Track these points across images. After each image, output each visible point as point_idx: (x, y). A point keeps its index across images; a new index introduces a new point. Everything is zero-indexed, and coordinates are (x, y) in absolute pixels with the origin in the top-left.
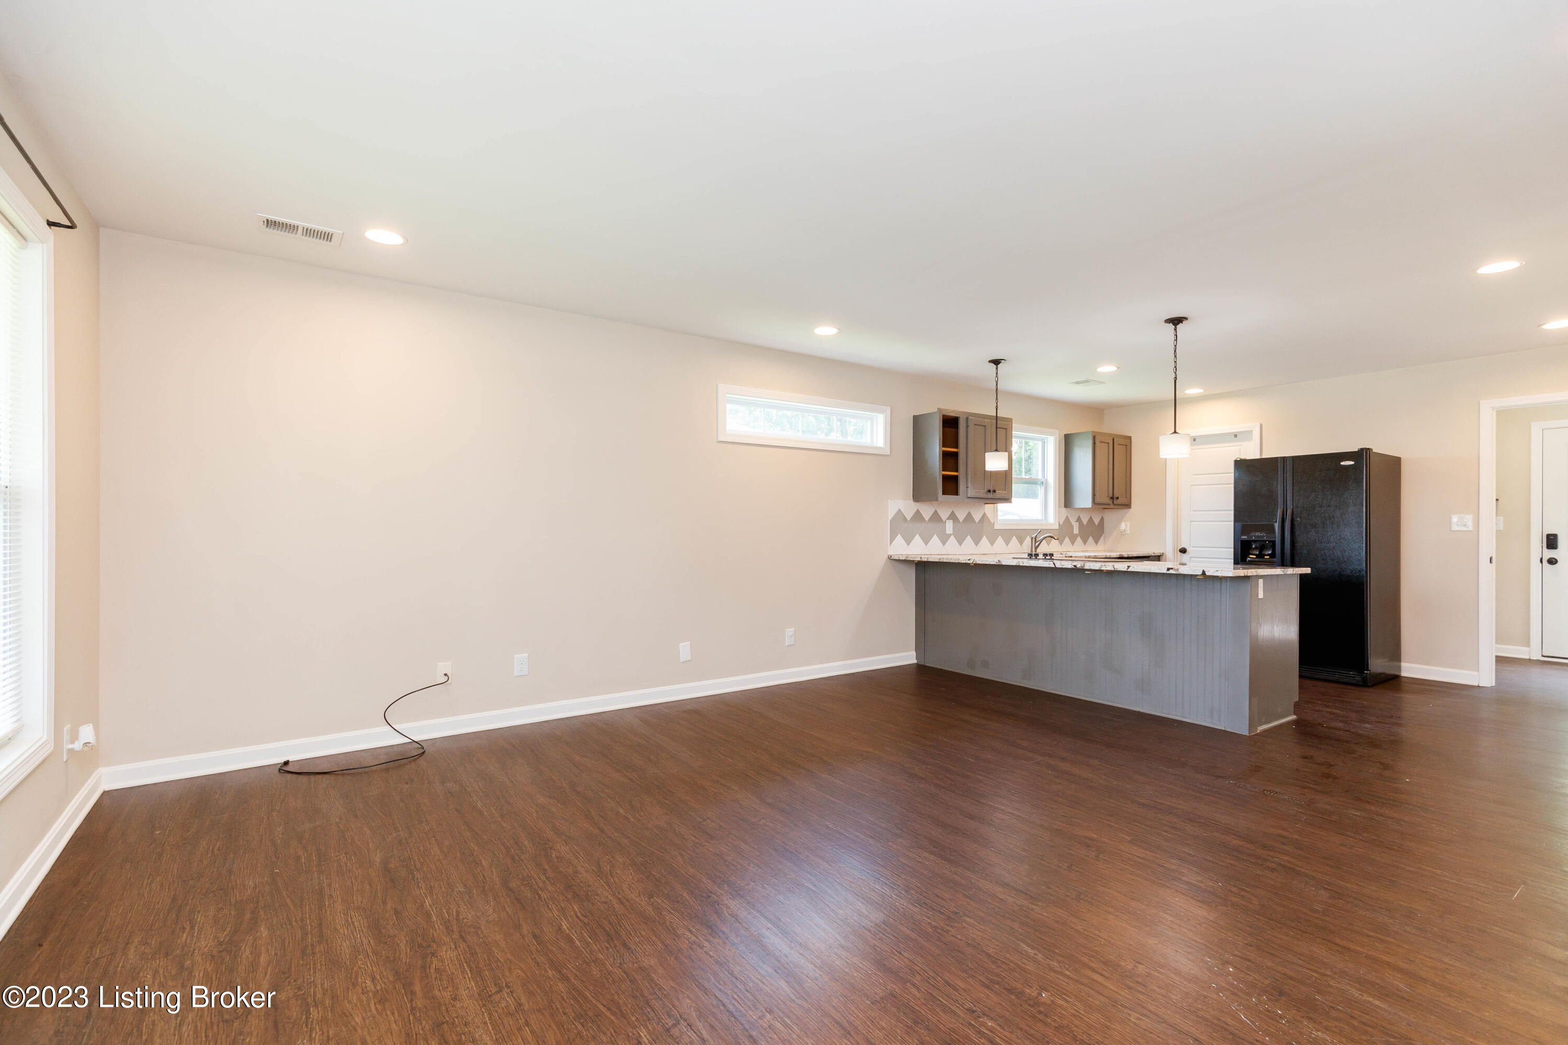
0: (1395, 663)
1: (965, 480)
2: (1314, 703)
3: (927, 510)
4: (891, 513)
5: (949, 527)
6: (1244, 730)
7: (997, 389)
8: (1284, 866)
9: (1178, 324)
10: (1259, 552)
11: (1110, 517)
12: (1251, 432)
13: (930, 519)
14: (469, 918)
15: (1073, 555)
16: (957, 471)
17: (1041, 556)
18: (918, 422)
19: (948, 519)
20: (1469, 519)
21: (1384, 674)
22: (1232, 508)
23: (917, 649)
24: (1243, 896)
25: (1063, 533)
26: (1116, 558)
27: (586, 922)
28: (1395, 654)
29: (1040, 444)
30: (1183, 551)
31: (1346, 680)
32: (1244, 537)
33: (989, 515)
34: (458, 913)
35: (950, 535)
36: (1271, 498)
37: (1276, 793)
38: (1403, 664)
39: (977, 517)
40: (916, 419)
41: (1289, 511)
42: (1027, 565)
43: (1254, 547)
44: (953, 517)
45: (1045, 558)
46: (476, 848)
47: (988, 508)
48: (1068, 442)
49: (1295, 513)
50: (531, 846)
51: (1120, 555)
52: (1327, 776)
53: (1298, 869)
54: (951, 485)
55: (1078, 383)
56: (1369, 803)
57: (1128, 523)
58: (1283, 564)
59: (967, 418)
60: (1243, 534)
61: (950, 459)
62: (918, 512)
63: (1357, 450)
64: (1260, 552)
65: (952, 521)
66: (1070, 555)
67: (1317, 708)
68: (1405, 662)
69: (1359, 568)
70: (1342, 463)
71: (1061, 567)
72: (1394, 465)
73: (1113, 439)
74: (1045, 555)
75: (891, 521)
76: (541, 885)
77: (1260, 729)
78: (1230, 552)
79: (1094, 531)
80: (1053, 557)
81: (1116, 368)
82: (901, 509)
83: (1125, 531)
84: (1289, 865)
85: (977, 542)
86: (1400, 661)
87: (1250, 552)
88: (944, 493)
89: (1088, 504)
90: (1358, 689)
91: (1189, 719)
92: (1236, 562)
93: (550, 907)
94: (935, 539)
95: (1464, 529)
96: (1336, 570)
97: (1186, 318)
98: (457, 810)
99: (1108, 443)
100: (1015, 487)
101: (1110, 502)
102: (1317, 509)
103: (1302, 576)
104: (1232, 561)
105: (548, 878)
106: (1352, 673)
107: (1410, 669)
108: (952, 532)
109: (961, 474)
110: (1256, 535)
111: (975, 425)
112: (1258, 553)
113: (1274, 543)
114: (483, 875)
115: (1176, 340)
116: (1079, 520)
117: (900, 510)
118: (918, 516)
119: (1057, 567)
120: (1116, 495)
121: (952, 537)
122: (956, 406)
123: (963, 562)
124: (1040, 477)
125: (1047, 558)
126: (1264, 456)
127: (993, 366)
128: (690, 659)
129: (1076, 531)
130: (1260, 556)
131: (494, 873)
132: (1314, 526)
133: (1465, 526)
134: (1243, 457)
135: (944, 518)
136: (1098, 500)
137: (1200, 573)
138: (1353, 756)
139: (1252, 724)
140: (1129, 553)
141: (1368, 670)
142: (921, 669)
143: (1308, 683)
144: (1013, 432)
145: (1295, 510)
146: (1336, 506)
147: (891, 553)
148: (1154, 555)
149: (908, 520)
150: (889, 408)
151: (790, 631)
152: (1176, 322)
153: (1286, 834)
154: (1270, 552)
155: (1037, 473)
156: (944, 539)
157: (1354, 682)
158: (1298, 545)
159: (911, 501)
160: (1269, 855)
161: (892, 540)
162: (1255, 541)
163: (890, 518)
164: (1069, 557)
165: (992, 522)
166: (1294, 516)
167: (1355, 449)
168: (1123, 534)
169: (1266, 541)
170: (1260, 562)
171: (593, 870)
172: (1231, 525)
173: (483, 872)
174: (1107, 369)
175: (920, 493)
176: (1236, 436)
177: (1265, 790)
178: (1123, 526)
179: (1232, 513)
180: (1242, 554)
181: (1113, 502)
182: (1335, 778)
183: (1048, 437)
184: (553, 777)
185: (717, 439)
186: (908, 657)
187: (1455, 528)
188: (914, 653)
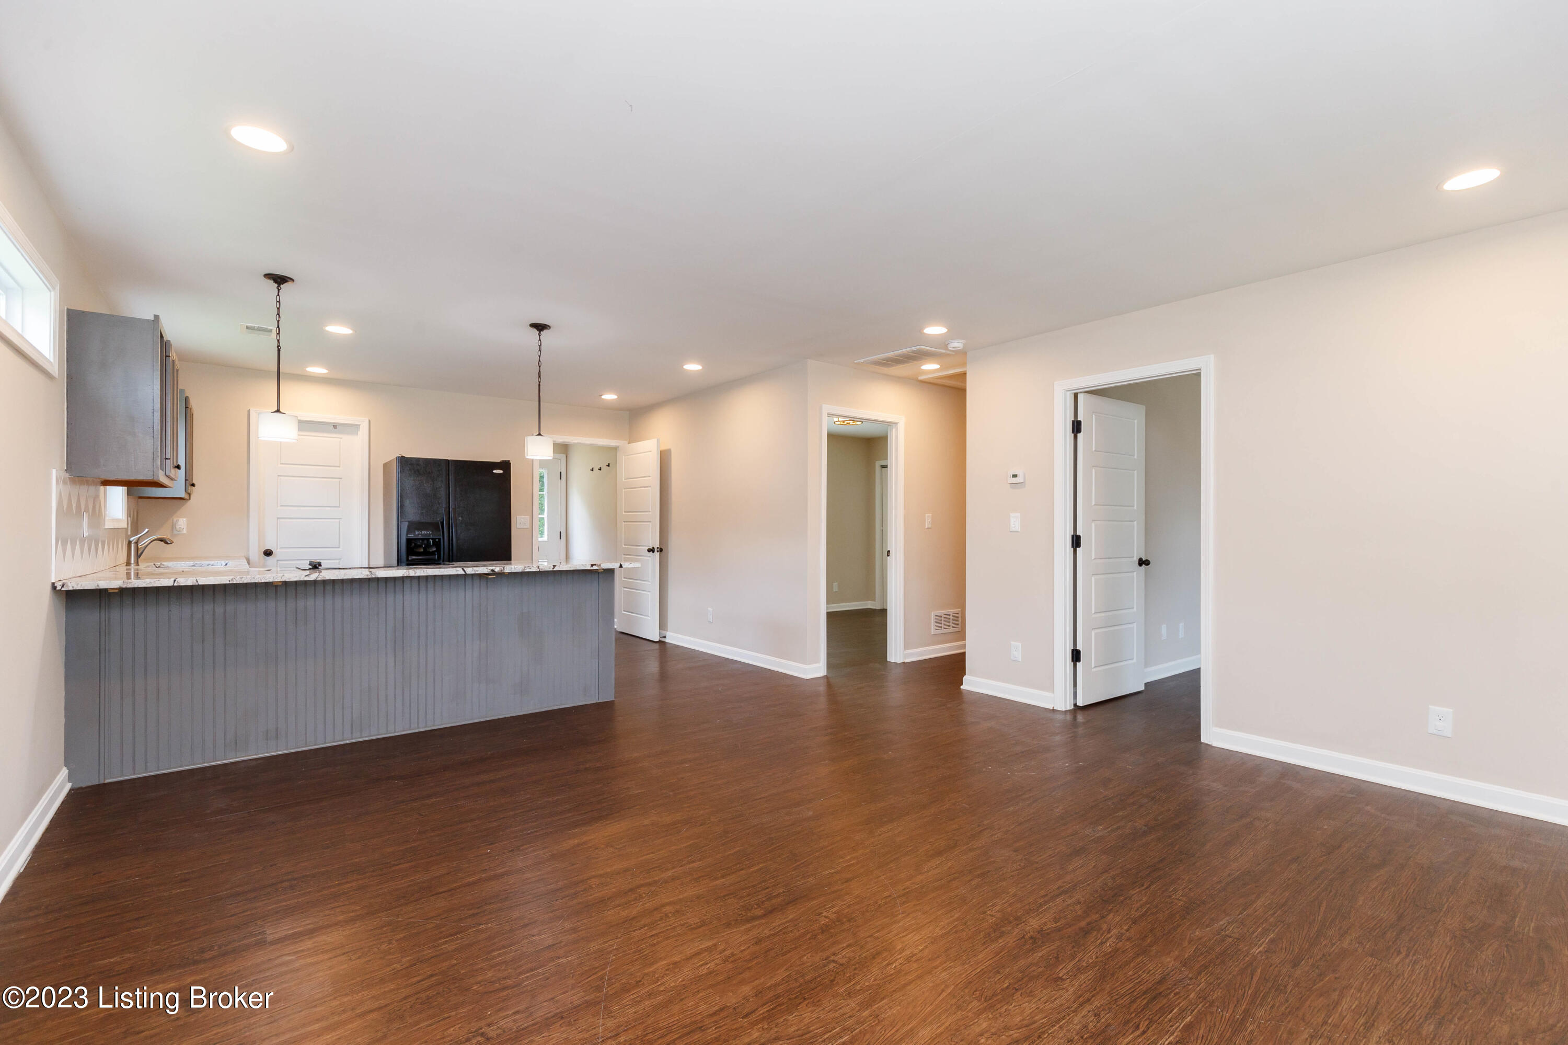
3: (74, 493)
4: (55, 498)
5: (85, 524)
10: (436, 548)
12: (357, 426)
13: (76, 509)
19: (85, 510)
30: (268, 553)
33: (103, 504)
35: (85, 540)
36: (436, 497)
40: (72, 315)
41: (452, 510)
43: (418, 544)
44: (87, 506)
60: (409, 532)
62: (70, 495)
64: (424, 550)
65: (87, 514)
70: (495, 471)
75: (55, 512)
94: (78, 547)
95: (524, 527)
108: (87, 535)
110: (422, 533)
113: (438, 541)
117: (60, 491)
118: (69, 505)
127: (272, 284)
133: (524, 524)
145: (457, 510)
149: (65, 510)
152: (540, 328)
156: (82, 549)
158: (460, 542)
162: (418, 539)
163: (55, 505)
165: (104, 517)
166: (457, 515)
169: (430, 539)
180: (408, 553)
186: (63, 782)
187: (519, 526)
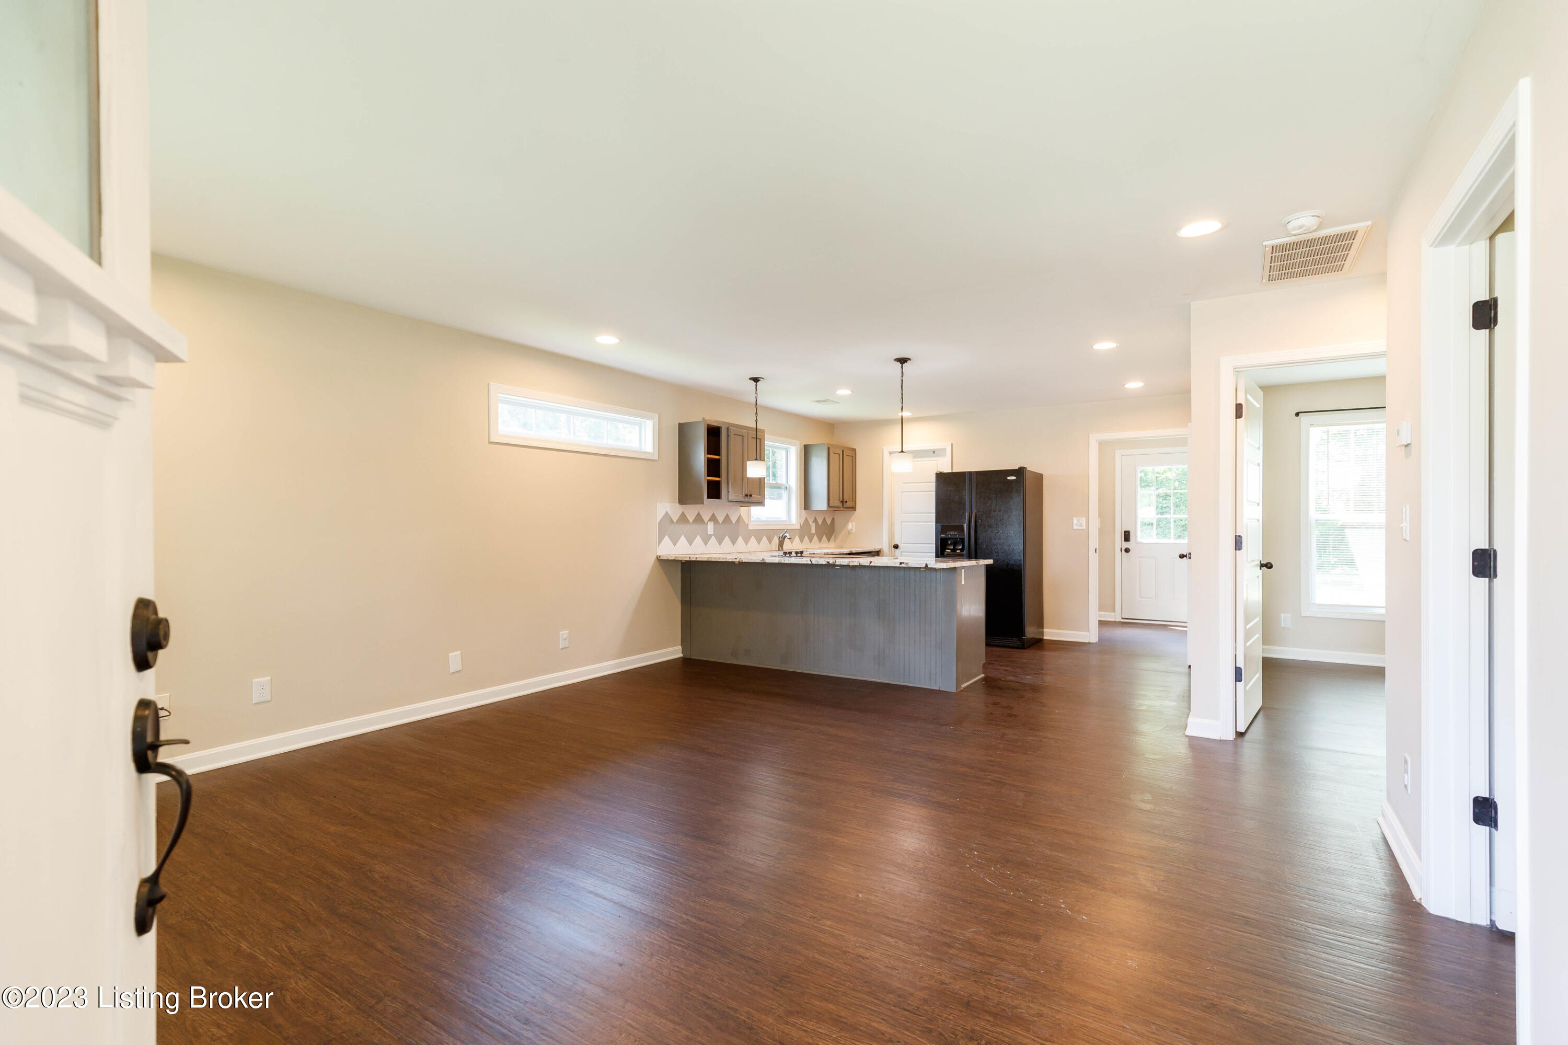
0: (1040, 630)
1: (726, 485)
2: (993, 664)
3: (691, 511)
4: (660, 516)
5: (711, 527)
6: (952, 689)
7: (756, 404)
8: (995, 781)
9: (904, 363)
11: (839, 517)
12: (944, 450)
13: (694, 520)
14: (307, 949)
15: (815, 552)
16: (719, 476)
17: (793, 554)
18: (683, 430)
19: (709, 521)
20: (1083, 520)
21: (1034, 638)
22: (934, 510)
23: (683, 643)
24: (974, 805)
25: (804, 532)
26: (847, 554)
27: (446, 926)
28: (1040, 624)
29: (784, 452)
30: (896, 547)
31: (1011, 645)
32: (943, 535)
33: (744, 517)
34: (290, 948)
35: (711, 536)
36: (961, 503)
37: (981, 731)
38: (1045, 630)
39: (734, 519)
40: (681, 426)
41: (974, 514)
42: (788, 562)
43: (949, 543)
44: (713, 518)
45: (797, 556)
46: (277, 886)
47: (743, 510)
48: (807, 451)
49: (977, 516)
50: (345, 873)
51: (850, 551)
52: (1010, 715)
53: (1003, 781)
54: (714, 491)
55: (818, 402)
56: (1038, 730)
57: (854, 524)
58: (970, 557)
59: (728, 429)
60: (942, 533)
61: (713, 467)
62: (683, 514)
63: (1017, 468)
64: (954, 547)
65: (713, 522)
66: (813, 552)
67: (996, 667)
68: (1046, 628)
69: (1019, 558)
70: (1009, 478)
71: (816, 563)
72: (1039, 478)
73: (843, 451)
74: (797, 553)
75: (659, 522)
76: (376, 904)
77: (964, 686)
78: (932, 548)
79: (828, 530)
80: (803, 555)
81: (851, 392)
82: (669, 513)
83: (851, 530)
84: (997, 779)
85: (734, 542)
86: (1043, 628)
87: (947, 547)
88: (709, 497)
89: (824, 507)
90: (1019, 651)
91: (914, 684)
92: (937, 556)
93: (398, 921)
94: (698, 540)
95: (1081, 528)
96: (1005, 560)
97: (910, 359)
98: (226, 854)
99: (839, 454)
100: (767, 491)
101: (840, 505)
102: (993, 513)
103: (988, 566)
104: (934, 554)
105: (382, 897)
106: (1015, 639)
107: (1050, 634)
108: (713, 533)
109: (723, 479)
110: (952, 534)
111: (734, 434)
112: (952, 548)
113: (963, 540)
114: (301, 909)
115: (903, 376)
116: (815, 521)
117: (667, 512)
118: (683, 519)
119: (813, 563)
120: (845, 500)
121: (713, 537)
122: (718, 417)
123: (730, 561)
124: (784, 482)
125: (798, 555)
126: (954, 471)
127: (753, 383)
128: (461, 669)
129: (813, 531)
130: (954, 550)
131: (314, 904)
132: (990, 526)
133: (1081, 525)
134: (941, 471)
135: (706, 520)
136: (832, 504)
137: (924, 566)
138: (1024, 699)
139: (958, 683)
140: (857, 550)
141: (1025, 636)
142: (686, 663)
143: (991, 648)
144: (766, 442)
145: (977, 514)
146: (1004, 511)
147: (659, 554)
148: (874, 550)
149: (675, 521)
150: (658, 415)
151: (564, 633)
152: (902, 361)
153: (993, 759)
154: (961, 547)
155: (782, 480)
156: (706, 540)
157: (1016, 646)
158: (980, 541)
159: (678, 505)
160: (985, 775)
161: (660, 540)
162: (949, 539)
163: (658, 520)
164: (812, 554)
165: (747, 523)
166: (977, 518)
167: (1016, 467)
168: (849, 533)
169: (958, 538)
170: (955, 556)
171: (429, 881)
172: (932, 525)
173: (299, 906)
174: (844, 392)
175: (685, 496)
176: (934, 452)
177: (974, 730)
178: (850, 526)
179: (934, 515)
180: (943, 548)
181: (843, 506)
182: (1015, 716)
183: (791, 446)
184: (335, 805)
185: (489, 440)
186: (674, 652)
187: (1075, 527)
188: (680, 647)
